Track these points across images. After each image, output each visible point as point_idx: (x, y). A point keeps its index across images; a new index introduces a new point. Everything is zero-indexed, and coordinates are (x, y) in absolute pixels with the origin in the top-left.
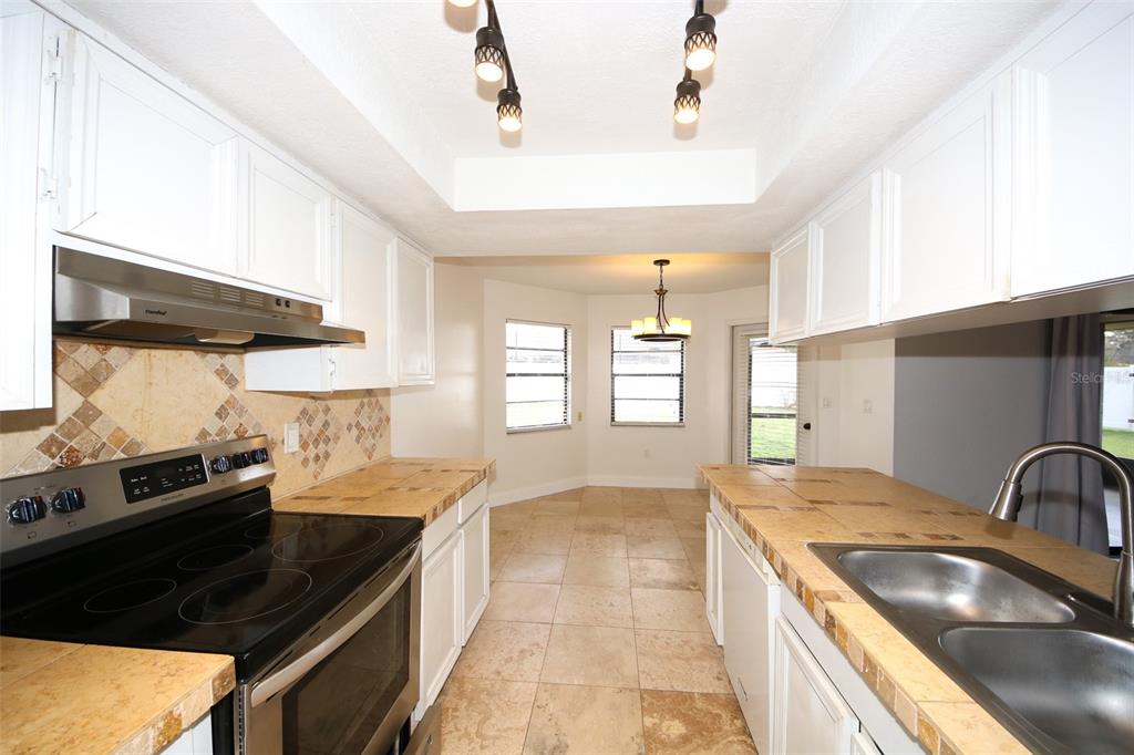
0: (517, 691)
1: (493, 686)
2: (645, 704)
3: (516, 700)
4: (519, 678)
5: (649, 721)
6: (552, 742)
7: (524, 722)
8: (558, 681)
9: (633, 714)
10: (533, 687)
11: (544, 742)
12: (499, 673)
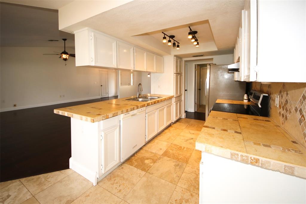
0: (185, 185)
1: (194, 190)
2: (149, 168)
3: (186, 181)
4: (184, 189)
5: (152, 164)
6: (178, 167)
7: (184, 174)
8: (170, 184)
9: (154, 167)
10: (179, 184)
11: (180, 168)
12: (192, 195)
